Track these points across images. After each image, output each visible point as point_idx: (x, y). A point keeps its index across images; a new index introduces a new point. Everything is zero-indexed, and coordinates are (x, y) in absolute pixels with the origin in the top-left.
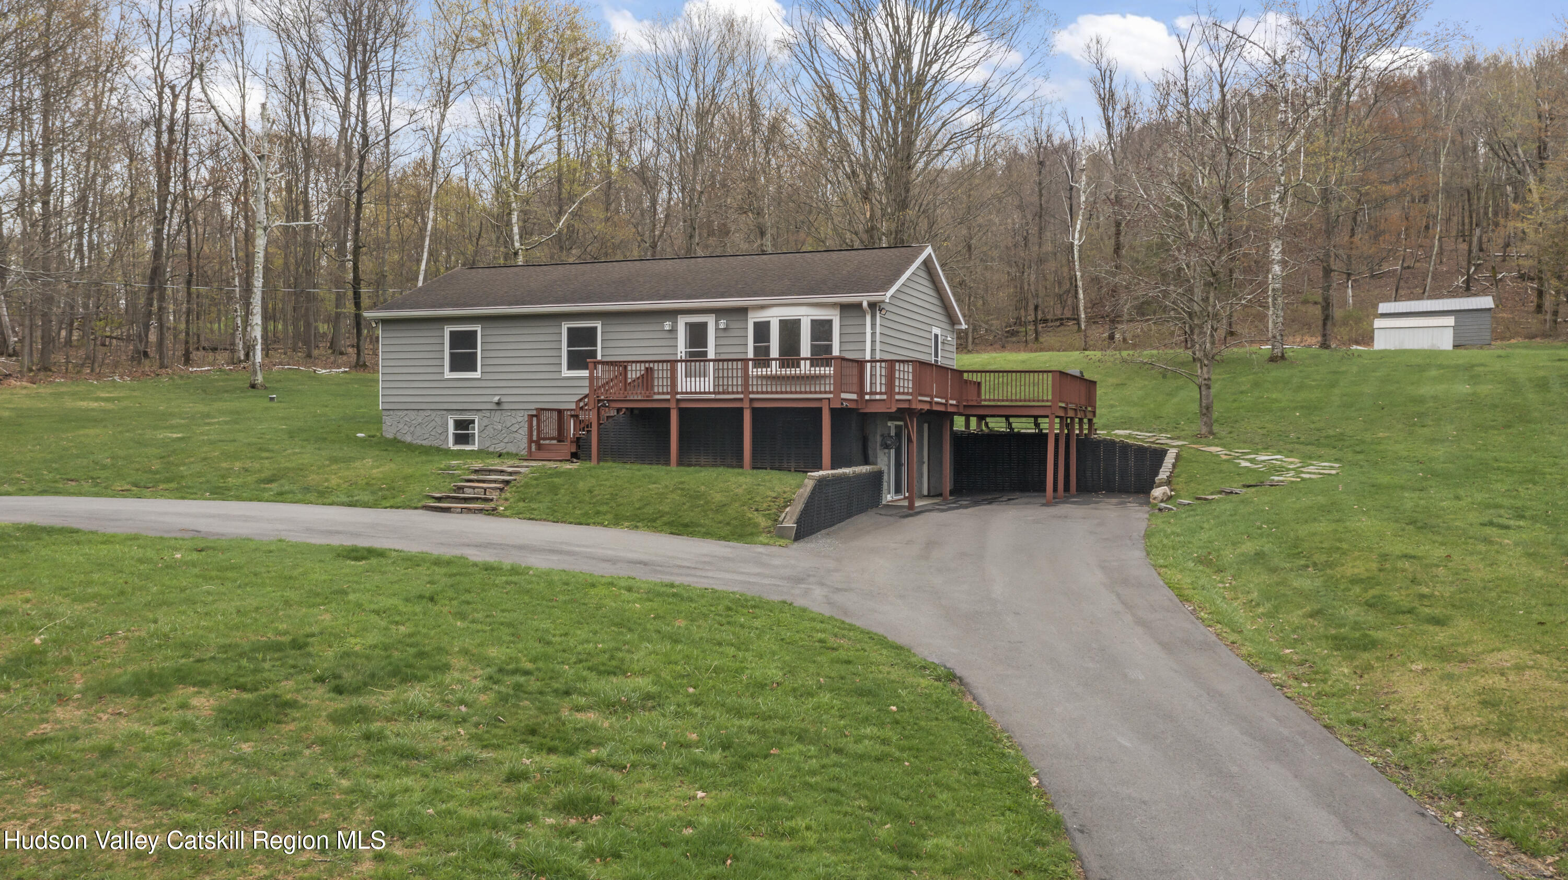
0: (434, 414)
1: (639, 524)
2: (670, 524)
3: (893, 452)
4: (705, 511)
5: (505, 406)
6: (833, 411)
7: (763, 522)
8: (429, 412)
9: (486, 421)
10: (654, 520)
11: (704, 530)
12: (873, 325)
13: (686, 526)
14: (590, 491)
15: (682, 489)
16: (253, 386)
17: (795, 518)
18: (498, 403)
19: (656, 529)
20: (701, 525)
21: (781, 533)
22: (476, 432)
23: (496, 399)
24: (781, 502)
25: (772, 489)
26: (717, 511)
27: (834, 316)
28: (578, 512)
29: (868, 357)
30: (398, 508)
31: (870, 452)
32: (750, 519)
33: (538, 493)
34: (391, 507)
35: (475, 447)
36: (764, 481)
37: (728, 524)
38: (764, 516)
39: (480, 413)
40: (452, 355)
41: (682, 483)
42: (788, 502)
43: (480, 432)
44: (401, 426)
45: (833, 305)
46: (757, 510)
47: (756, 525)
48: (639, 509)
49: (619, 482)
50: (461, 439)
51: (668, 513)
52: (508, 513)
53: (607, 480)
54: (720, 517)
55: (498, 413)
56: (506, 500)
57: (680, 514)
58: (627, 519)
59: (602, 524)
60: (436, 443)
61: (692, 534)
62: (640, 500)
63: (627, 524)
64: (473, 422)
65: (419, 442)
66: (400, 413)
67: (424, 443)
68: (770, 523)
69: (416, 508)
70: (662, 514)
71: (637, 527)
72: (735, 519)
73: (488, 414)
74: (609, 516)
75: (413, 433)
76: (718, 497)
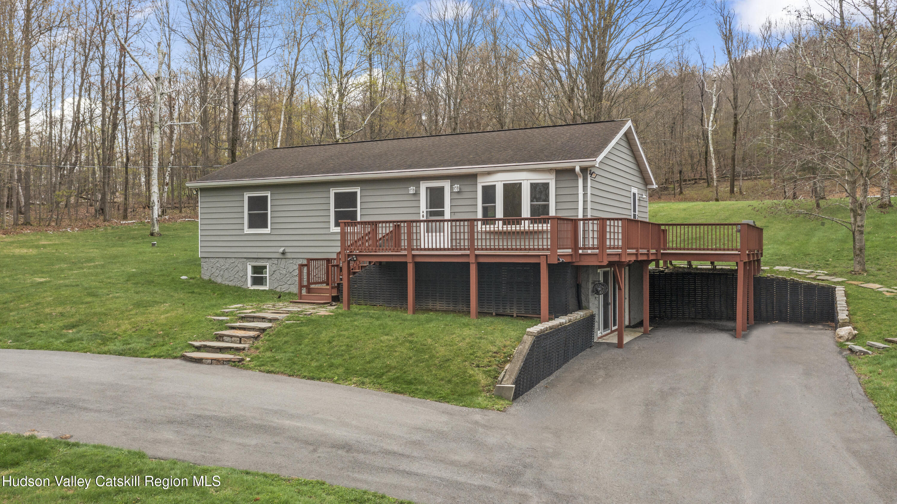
0: (237, 261)
1: (367, 380)
2: (394, 380)
4: (429, 367)
5: (289, 256)
7: (483, 379)
8: (234, 260)
9: (274, 268)
11: (425, 388)
12: (585, 187)
13: (410, 383)
14: (330, 342)
15: (411, 342)
16: (152, 234)
17: (513, 377)
18: (283, 253)
19: (381, 387)
21: (500, 394)
22: (268, 275)
23: (281, 250)
24: (500, 357)
25: (493, 343)
27: (551, 180)
28: (314, 364)
29: (580, 216)
31: (583, 298)
35: (266, 288)
36: (486, 334)
38: (485, 372)
39: (270, 261)
40: (250, 215)
41: (411, 335)
42: (508, 358)
43: (271, 275)
44: (213, 270)
45: (550, 170)
47: (476, 383)
50: (258, 281)
51: (395, 368)
59: (331, 379)
60: (239, 284)
61: (413, 393)
64: (265, 267)
65: (227, 283)
66: (213, 260)
67: (230, 284)
68: (490, 380)
69: (175, 358)
70: (390, 368)
73: (276, 262)
75: (222, 276)
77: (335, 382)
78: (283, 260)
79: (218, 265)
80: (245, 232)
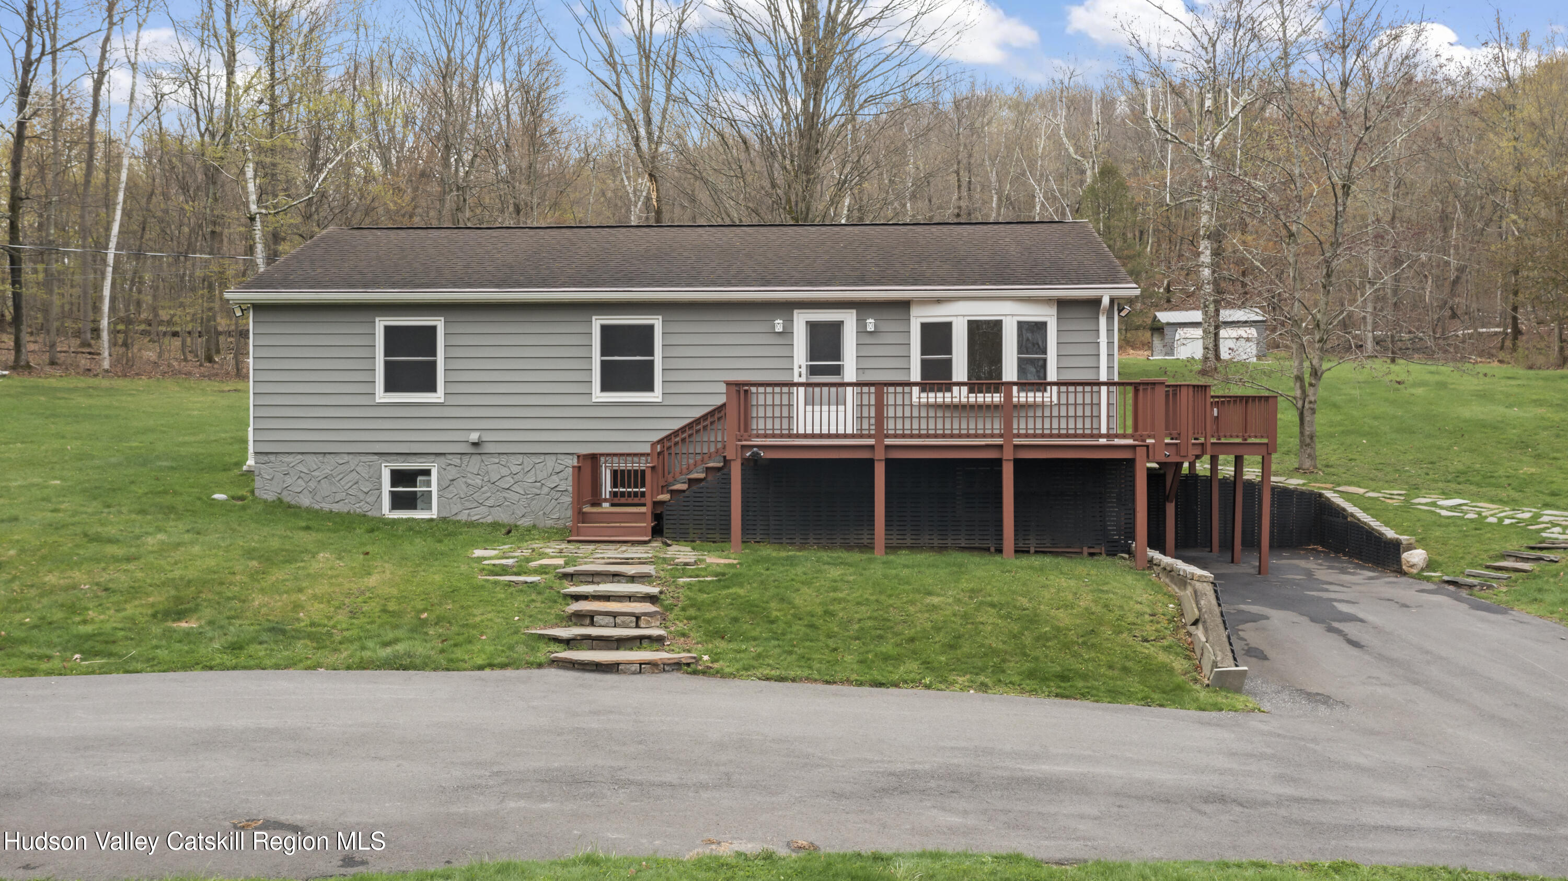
0: (354, 461)
1: (986, 679)
2: (1034, 675)
5: (490, 449)
8: (346, 458)
9: (452, 473)
10: (1001, 670)
18: (477, 444)
20: (1087, 676)
22: (434, 488)
23: (473, 437)
26: (1088, 646)
27: (1048, 316)
32: (1150, 658)
33: (735, 620)
34: (490, 667)
35: (434, 515)
37: (1126, 670)
39: (442, 460)
40: (387, 364)
43: (441, 489)
44: (289, 481)
45: (1048, 301)
46: (1146, 640)
47: (1168, 669)
48: (952, 647)
49: (866, 594)
50: (407, 501)
51: (1009, 653)
52: (727, 667)
53: (834, 590)
54: (1102, 657)
55: (476, 458)
56: (684, 635)
57: (1031, 654)
58: (951, 669)
60: (358, 508)
62: (937, 629)
63: (962, 680)
64: (427, 473)
65: (326, 507)
66: (288, 459)
67: (336, 508)
71: (985, 686)
72: (1128, 658)
73: (456, 460)
74: (914, 666)
75: (313, 493)
76: (1064, 619)
77: (928, 687)
79: (301, 468)
80: (378, 401)
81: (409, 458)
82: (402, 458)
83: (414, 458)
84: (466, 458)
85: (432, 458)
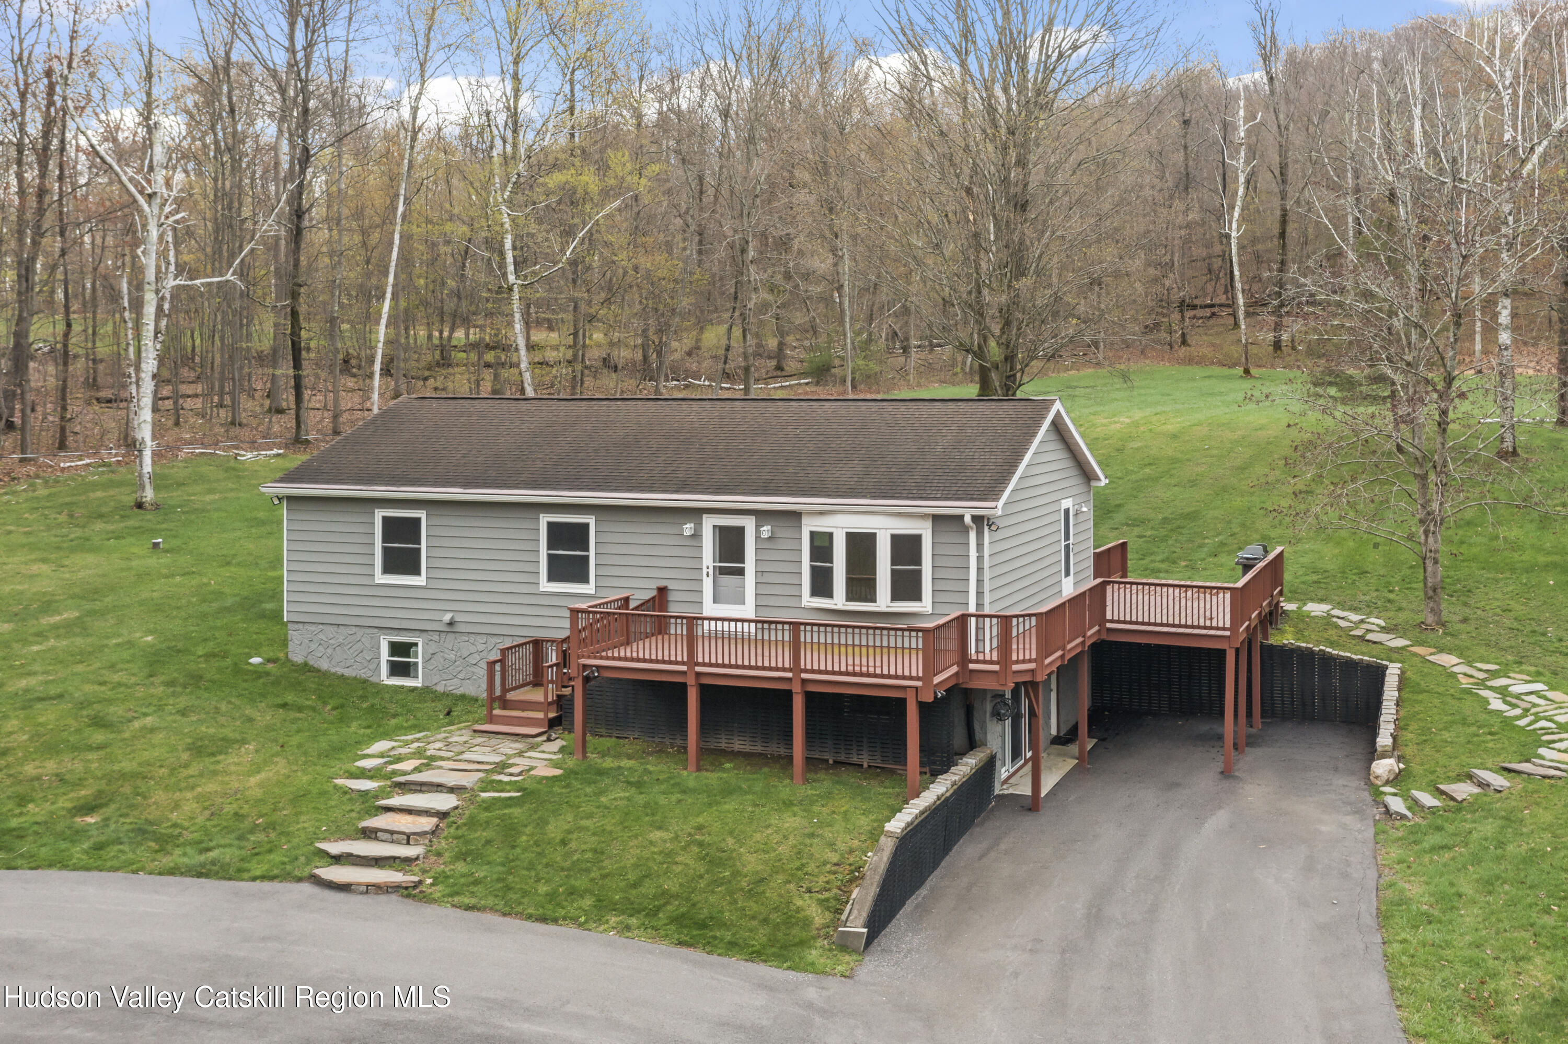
0: (360, 632)
1: (633, 921)
2: (678, 920)
3: (1008, 722)
4: (731, 893)
5: (460, 628)
6: (923, 707)
7: (818, 917)
8: (354, 630)
9: (433, 648)
10: (653, 913)
11: (728, 936)
12: (980, 546)
13: (703, 925)
14: (564, 842)
15: (701, 844)
16: (140, 505)
17: (865, 914)
18: (451, 624)
19: (655, 931)
20: (724, 925)
21: (845, 945)
22: (420, 660)
23: (447, 617)
24: (843, 874)
25: (831, 845)
26: (750, 894)
27: (925, 530)
28: (543, 889)
29: (972, 609)
30: (272, 878)
31: (977, 727)
32: (799, 910)
33: (488, 842)
34: (263, 878)
35: (417, 683)
37: (765, 921)
38: (821, 902)
39: (425, 635)
40: (385, 549)
41: (700, 828)
42: (856, 876)
43: (426, 661)
44: (313, 646)
45: (924, 516)
46: (809, 891)
47: (806, 923)
48: (635, 886)
49: (609, 823)
50: (400, 669)
51: (676, 896)
52: (437, 892)
53: (590, 816)
54: (753, 907)
55: (451, 635)
56: (439, 854)
57: (695, 898)
58: (613, 908)
59: (575, 920)
60: (363, 674)
61: (711, 946)
62: (636, 866)
63: (613, 920)
64: (416, 645)
65: (340, 671)
66: (312, 628)
67: (347, 672)
68: (828, 916)
69: (300, 880)
70: (667, 896)
71: (628, 928)
72: (776, 909)
73: (436, 637)
74: (588, 902)
75: (330, 658)
76: (752, 863)
77: (580, 925)
78: (450, 635)
79: (321, 636)
80: (377, 581)
81: (402, 633)
82: (396, 632)
83: (405, 633)
84: (443, 635)
85: (417, 633)
